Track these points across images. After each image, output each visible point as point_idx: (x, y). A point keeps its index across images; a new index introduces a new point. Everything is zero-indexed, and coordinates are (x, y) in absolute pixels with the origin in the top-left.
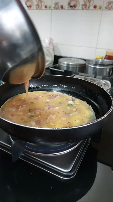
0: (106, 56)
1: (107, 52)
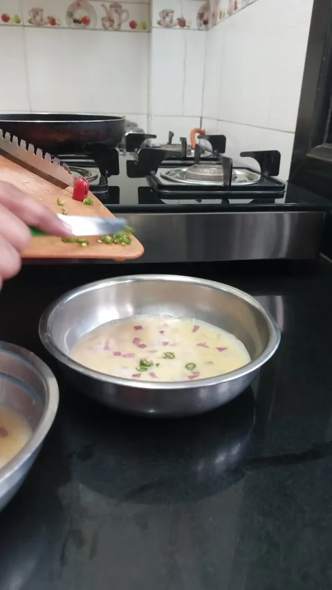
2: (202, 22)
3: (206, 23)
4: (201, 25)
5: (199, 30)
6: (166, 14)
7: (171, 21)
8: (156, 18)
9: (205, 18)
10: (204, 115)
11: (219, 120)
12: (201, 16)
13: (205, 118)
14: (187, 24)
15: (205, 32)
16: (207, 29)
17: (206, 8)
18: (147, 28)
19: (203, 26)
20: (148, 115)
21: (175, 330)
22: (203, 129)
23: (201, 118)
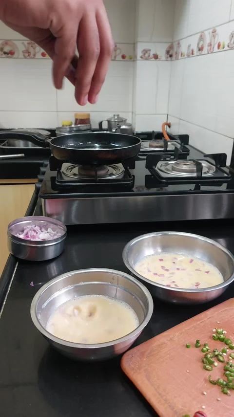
0: (76, 120)
1: (76, 115)
2: (168, 56)
3: (171, 56)
4: (167, 58)
5: (167, 60)
6: (145, 52)
7: (149, 56)
8: (139, 54)
9: (170, 53)
10: (169, 113)
11: (180, 119)
12: (168, 52)
13: (170, 115)
14: (159, 57)
15: (170, 62)
16: (171, 60)
17: (171, 47)
18: (133, 59)
19: (169, 59)
20: (132, 112)
21: (181, 261)
22: (169, 122)
23: (168, 115)
